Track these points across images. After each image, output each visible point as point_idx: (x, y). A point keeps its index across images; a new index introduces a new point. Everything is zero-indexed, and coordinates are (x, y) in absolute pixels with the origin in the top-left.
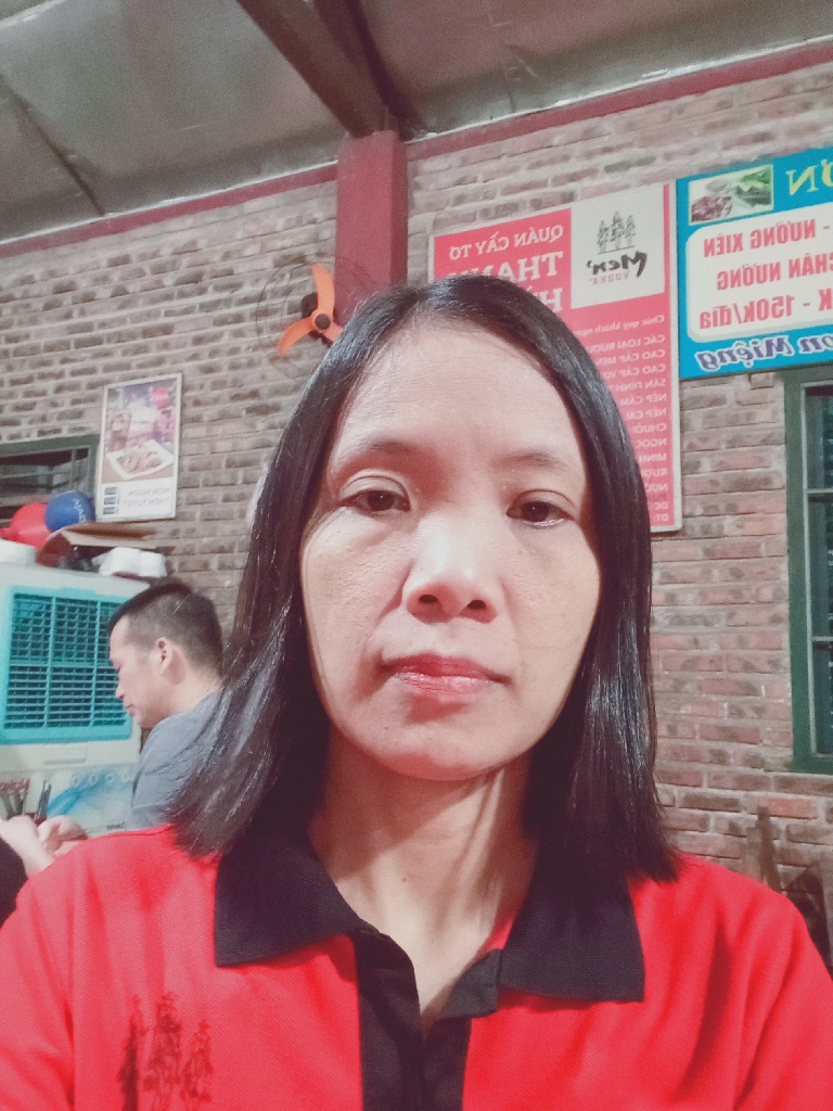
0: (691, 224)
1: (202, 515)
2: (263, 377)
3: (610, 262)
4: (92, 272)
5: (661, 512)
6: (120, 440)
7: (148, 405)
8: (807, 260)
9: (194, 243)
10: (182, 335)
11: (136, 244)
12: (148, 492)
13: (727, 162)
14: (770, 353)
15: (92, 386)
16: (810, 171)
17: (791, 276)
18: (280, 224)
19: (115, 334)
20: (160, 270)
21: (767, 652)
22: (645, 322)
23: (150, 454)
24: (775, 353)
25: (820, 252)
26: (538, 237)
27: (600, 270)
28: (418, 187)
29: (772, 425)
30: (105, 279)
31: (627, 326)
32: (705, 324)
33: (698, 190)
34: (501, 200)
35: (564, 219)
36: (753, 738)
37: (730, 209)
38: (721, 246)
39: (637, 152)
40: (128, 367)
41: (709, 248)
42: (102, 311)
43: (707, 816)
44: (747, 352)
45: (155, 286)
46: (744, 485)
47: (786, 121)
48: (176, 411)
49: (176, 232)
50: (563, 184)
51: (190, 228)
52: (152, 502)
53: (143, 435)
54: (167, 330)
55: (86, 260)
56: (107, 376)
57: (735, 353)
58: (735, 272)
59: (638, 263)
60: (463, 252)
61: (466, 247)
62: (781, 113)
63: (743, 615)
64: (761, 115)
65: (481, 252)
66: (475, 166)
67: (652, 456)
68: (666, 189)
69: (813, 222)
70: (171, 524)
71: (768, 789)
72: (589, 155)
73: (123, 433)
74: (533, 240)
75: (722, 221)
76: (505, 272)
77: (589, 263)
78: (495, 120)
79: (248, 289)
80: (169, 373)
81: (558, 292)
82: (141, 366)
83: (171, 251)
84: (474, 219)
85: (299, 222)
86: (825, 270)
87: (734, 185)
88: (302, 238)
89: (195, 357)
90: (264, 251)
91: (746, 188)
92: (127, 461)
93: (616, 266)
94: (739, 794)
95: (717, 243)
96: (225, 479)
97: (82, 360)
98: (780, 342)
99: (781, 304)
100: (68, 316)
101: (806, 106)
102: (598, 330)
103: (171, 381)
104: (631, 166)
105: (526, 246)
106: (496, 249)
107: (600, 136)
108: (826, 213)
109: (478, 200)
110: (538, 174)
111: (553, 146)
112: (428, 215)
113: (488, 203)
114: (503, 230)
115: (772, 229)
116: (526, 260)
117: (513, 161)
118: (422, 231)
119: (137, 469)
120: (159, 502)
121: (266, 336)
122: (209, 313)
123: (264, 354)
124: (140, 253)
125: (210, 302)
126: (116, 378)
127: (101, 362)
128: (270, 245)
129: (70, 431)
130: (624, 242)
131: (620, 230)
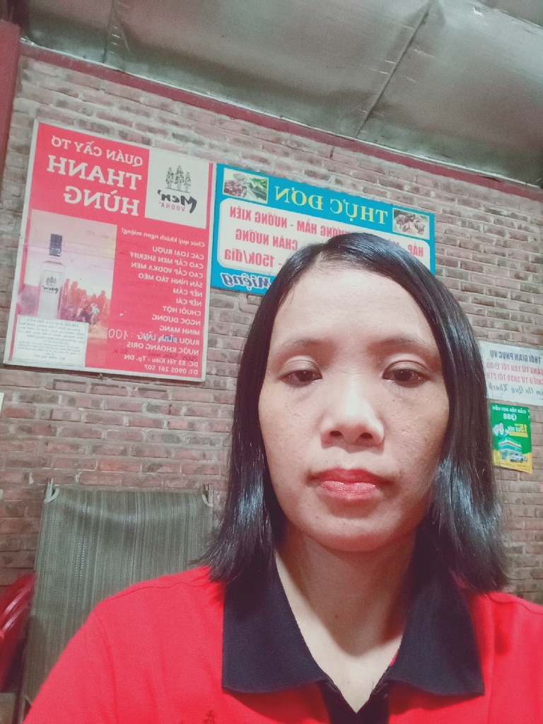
0: (223, 193)
3: (174, 197)
5: (194, 368)
8: (282, 239)
13: (244, 166)
14: (261, 286)
16: (286, 191)
17: (274, 245)
22: (192, 243)
24: (263, 287)
25: (289, 238)
26: (125, 159)
27: (166, 199)
28: (26, 78)
31: (181, 242)
32: (228, 257)
33: (229, 175)
34: (94, 119)
35: (145, 155)
37: (245, 194)
38: (239, 213)
39: (196, 136)
41: (233, 212)
44: (249, 281)
47: (275, 157)
50: (143, 131)
57: (242, 279)
58: (246, 232)
59: (191, 205)
60: (63, 143)
61: (67, 142)
62: (274, 152)
64: (264, 148)
65: (78, 150)
66: (77, 86)
67: (191, 331)
68: (211, 166)
69: (286, 219)
72: (164, 121)
74: (120, 160)
75: (241, 199)
76: (97, 173)
77: (159, 192)
78: (87, 60)
81: (136, 202)
84: (72, 124)
86: (290, 248)
87: (249, 181)
91: (254, 186)
93: (177, 201)
95: (237, 211)
98: (266, 281)
99: (268, 259)
101: (286, 154)
102: (162, 237)
104: (189, 141)
105: (115, 161)
106: (91, 153)
107: (171, 112)
108: (293, 217)
109: (77, 111)
110: (126, 115)
111: (138, 102)
112: (32, 102)
113: (85, 117)
114: (98, 142)
115: (266, 215)
116: (113, 171)
117: (109, 98)
118: (27, 113)
130: (183, 187)
131: (181, 179)
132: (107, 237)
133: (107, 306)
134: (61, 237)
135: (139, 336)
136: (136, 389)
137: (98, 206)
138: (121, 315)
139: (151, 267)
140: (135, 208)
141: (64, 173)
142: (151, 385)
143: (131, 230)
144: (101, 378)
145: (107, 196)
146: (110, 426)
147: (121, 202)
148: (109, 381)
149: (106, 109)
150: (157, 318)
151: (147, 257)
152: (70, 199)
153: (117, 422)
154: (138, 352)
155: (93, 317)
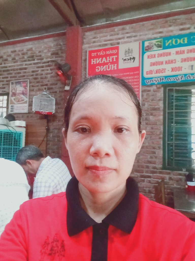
0: (145, 51)
2: (49, 81)
3: (127, 59)
4: (7, 54)
6: (14, 94)
7: (21, 86)
8: (169, 61)
9: (32, 48)
10: (29, 70)
11: (18, 48)
12: (21, 107)
14: (160, 81)
15: (7, 81)
16: (170, 41)
17: (166, 64)
18: (52, 45)
19: (13, 69)
20: (23, 54)
21: (158, 145)
22: (134, 73)
23: (22, 98)
24: (162, 81)
25: (172, 59)
26: (112, 52)
27: (125, 61)
29: (161, 97)
30: (10, 56)
31: (131, 73)
32: (147, 74)
33: (146, 44)
34: (103, 43)
35: (117, 48)
36: (154, 163)
37: (153, 48)
38: (151, 56)
39: (134, 34)
40: (16, 77)
41: (148, 57)
42: (9, 63)
43: (144, 179)
44: (156, 80)
45: (22, 58)
46: (155, 109)
47: (165, 29)
48: (28, 88)
49: (27, 45)
50: (117, 40)
51: (32, 45)
52: (22, 109)
53: (20, 93)
54: (25, 69)
55: (5, 51)
56: (11, 79)
57: (153, 81)
58: (154, 63)
59: (133, 60)
61: (96, 53)
62: (164, 27)
63: (153, 137)
64: (161, 27)
65: (99, 55)
66: (97, 35)
68: (140, 43)
69: (170, 52)
70: (27, 115)
71: (157, 174)
72: (123, 34)
73: (15, 93)
74: (110, 53)
75: (151, 51)
76: (104, 59)
77: (123, 59)
79: (45, 60)
80: (26, 79)
81: (116, 65)
82: (19, 77)
83: (26, 49)
84: (97, 47)
85: (57, 45)
86: (173, 63)
87: (155, 43)
88: (58, 49)
89: (32, 75)
90: (49, 51)
91: (157, 44)
92: (16, 99)
93: (129, 60)
94: (151, 175)
97: (5, 75)
98: (163, 78)
99: (163, 70)
100: (1, 64)
101: (170, 26)
102: (124, 74)
103: (27, 81)
104: (132, 37)
106: (102, 54)
107: (126, 30)
108: (173, 51)
109: (98, 43)
110: (111, 38)
111: (115, 31)
112: (87, 45)
113: (100, 43)
114: (104, 50)
115: (162, 54)
116: (109, 57)
117: (106, 34)
118: (86, 49)
119: (18, 101)
120: (24, 109)
121: (49, 71)
122: (36, 65)
123: (49, 76)
124: (19, 50)
125: (36, 63)
126: (13, 80)
127: (9, 76)
128: (50, 50)
129: (2, 92)
130: (130, 54)
131: (129, 52)
137: (105, 70)
140: (115, 67)
141: (95, 63)
145: (107, 66)
147: (111, 66)
149: (106, 38)
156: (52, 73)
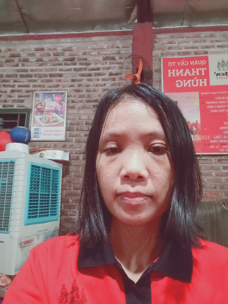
1: (76, 140)
2: (100, 96)
3: (222, 73)
4: (28, 52)
6: (41, 111)
7: (53, 100)
9: (71, 48)
10: (67, 78)
11: (47, 45)
12: (53, 131)
15: (27, 91)
18: (105, 46)
19: (37, 74)
20: (57, 55)
23: (53, 118)
26: (198, 62)
27: (219, 75)
28: (156, 42)
30: (33, 55)
34: (184, 50)
35: (206, 59)
40: (44, 87)
42: (32, 66)
45: (55, 60)
48: (65, 104)
49: (64, 43)
50: (204, 49)
51: (70, 42)
52: (55, 134)
53: (51, 111)
54: (61, 75)
55: (25, 47)
56: (34, 89)
60: (173, 64)
61: (174, 63)
65: (179, 65)
66: (175, 39)
70: (63, 142)
72: (212, 41)
73: (42, 110)
74: (196, 64)
76: (188, 72)
77: (215, 73)
79: (93, 66)
80: (61, 90)
81: (205, 80)
82: (49, 87)
83: (61, 49)
84: (175, 55)
85: (113, 47)
88: (114, 52)
89: (72, 86)
90: (99, 54)
92: (44, 119)
93: (224, 75)
96: (85, 128)
97: (24, 82)
100: (17, 65)
102: (219, 92)
103: (62, 94)
104: (225, 47)
105: (194, 65)
106: (184, 65)
107: (215, 37)
109: (176, 49)
110: (196, 44)
111: (201, 37)
112: (159, 51)
113: (179, 51)
114: (187, 59)
116: (194, 69)
117: (188, 39)
118: (158, 56)
119: (48, 122)
120: (58, 135)
121: (101, 82)
122: (77, 72)
123: (100, 88)
124: (49, 48)
125: (78, 68)
126: (39, 90)
127: (31, 84)
128: (101, 52)
129: (17, 107)
130: (225, 68)
131: (224, 64)
132: (195, 98)
133: (199, 126)
134: (177, 102)
135: (215, 137)
136: (217, 160)
137: (190, 86)
138: (206, 129)
139: (216, 107)
140: (205, 82)
141: (175, 76)
142: (223, 158)
143: (204, 92)
144: (201, 157)
145: (193, 81)
146: (208, 177)
147: (199, 82)
148: (204, 158)
149: (187, 44)
150: (222, 128)
151: (213, 103)
152: (179, 85)
153: (210, 174)
154: (215, 144)
155: (194, 132)
156: (105, 85)
